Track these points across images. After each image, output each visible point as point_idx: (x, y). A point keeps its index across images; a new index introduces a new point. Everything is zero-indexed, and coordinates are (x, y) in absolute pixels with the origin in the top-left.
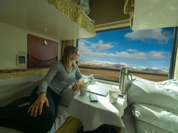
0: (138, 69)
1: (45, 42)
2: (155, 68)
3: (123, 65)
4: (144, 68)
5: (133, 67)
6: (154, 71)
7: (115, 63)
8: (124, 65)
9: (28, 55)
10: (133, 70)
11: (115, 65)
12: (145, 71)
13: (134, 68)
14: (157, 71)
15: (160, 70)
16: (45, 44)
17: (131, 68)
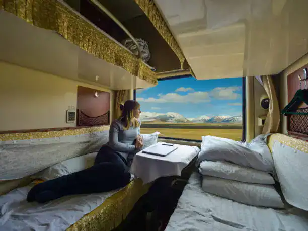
1: (96, 94)
2: (224, 117)
3: (172, 116)
4: (207, 118)
5: (188, 119)
6: (224, 121)
7: (158, 115)
8: (174, 116)
9: (78, 110)
10: (190, 124)
13: (191, 119)
14: (228, 121)
15: (233, 119)
16: (95, 97)
17: (186, 121)
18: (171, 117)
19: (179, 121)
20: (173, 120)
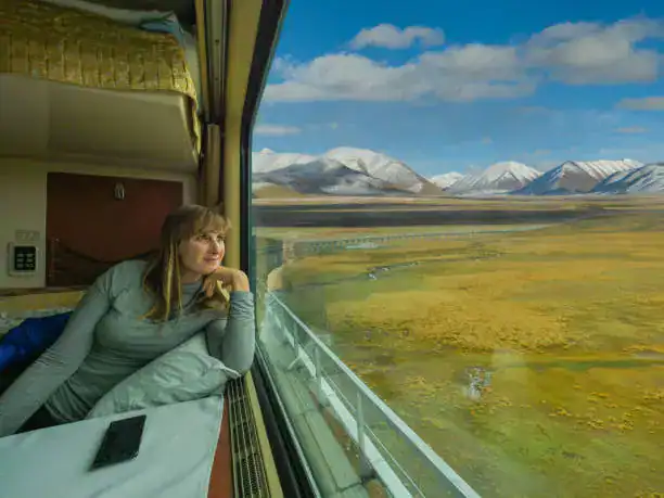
0: (477, 187)
3: (354, 166)
4: (524, 172)
5: (433, 180)
6: (604, 184)
8: (361, 165)
11: (292, 169)
12: (535, 202)
13: (446, 180)
14: (623, 185)
15: (642, 176)
16: (116, 199)
17: (419, 186)
18: (344, 172)
19: (389, 188)
20: (358, 184)
